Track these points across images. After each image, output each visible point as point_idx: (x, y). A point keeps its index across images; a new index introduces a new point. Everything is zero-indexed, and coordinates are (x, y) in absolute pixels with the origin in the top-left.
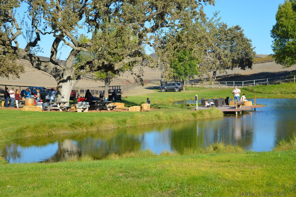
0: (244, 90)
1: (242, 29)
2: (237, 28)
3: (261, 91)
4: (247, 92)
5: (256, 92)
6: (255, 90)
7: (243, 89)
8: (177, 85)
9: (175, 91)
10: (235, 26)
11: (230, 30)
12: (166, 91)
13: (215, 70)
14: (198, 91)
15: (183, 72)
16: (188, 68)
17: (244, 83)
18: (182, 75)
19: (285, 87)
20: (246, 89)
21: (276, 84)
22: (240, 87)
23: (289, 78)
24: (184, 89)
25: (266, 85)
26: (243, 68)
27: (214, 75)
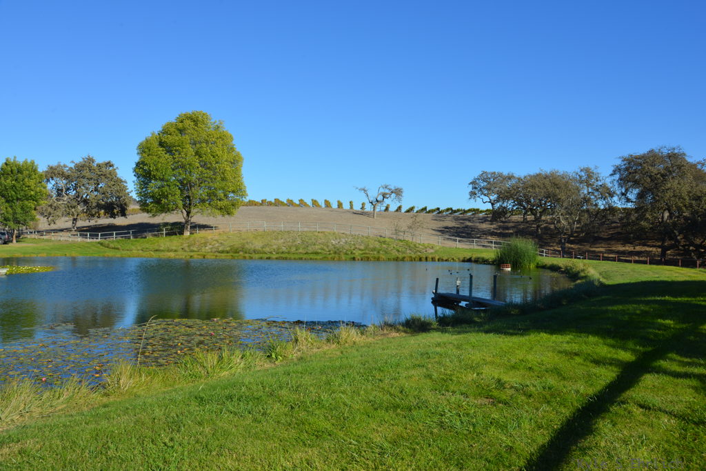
0: (99, 245)
1: (115, 168)
2: (109, 164)
3: (119, 247)
5: (113, 248)
6: (112, 245)
7: (99, 243)
10: (106, 161)
11: (99, 166)
13: (75, 217)
14: (35, 245)
15: (11, 217)
16: (19, 210)
17: (101, 235)
18: (9, 221)
19: (150, 243)
20: (101, 244)
21: (142, 238)
22: (95, 240)
23: (157, 231)
24: (14, 241)
25: (129, 238)
26: (113, 216)
27: (73, 223)
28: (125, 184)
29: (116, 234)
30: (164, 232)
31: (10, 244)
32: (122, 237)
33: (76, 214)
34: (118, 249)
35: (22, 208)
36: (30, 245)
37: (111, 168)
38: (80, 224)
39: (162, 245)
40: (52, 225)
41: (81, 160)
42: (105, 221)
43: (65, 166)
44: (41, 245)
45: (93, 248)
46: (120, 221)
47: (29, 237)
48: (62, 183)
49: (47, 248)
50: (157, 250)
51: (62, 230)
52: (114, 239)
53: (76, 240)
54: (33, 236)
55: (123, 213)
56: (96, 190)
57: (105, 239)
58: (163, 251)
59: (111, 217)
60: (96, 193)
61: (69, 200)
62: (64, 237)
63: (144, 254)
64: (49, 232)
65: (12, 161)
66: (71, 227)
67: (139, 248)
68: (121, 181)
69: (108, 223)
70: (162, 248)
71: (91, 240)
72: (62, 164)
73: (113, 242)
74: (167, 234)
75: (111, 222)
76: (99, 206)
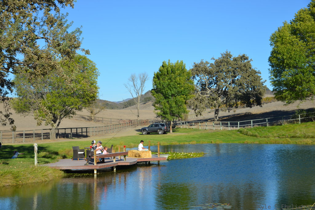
0: (239, 133)
1: (249, 60)
3: (257, 134)
4: (241, 135)
5: (251, 136)
6: (250, 133)
7: (238, 131)
8: (160, 126)
9: (158, 134)
11: (235, 60)
12: (148, 133)
13: (217, 108)
14: (186, 134)
15: (168, 111)
16: (174, 105)
17: (240, 124)
18: (167, 114)
19: (286, 129)
20: (241, 132)
21: (277, 125)
22: (235, 128)
23: (293, 118)
24: (171, 131)
25: (266, 126)
26: (249, 105)
27: (216, 113)
28: (259, 75)
29: (254, 122)
30: (300, 119)
31: (168, 134)
32: (259, 125)
33: (217, 106)
34: (256, 136)
35: (176, 103)
36: (183, 134)
37: (246, 61)
38: (221, 114)
39: (298, 131)
40: (199, 116)
42: (242, 110)
43: (207, 63)
44: (192, 134)
45: (233, 135)
46: (255, 110)
47: (181, 127)
48: (205, 78)
49: (196, 136)
50: (293, 137)
51: (206, 120)
52: (251, 128)
53: (219, 129)
54: (185, 126)
55: (259, 102)
56: (233, 82)
57: (244, 127)
58: (299, 137)
59: (247, 106)
60: (233, 85)
61: (211, 93)
62: (209, 126)
63: (281, 141)
64: (197, 122)
65: (167, 63)
66: (214, 117)
67: (275, 135)
68: (256, 72)
69: (244, 112)
70: (297, 135)
71: (232, 128)
72: (204, 61)
73: (251, 129)
74: (302, 121)
75: (248, 112)
76: (237, 97)
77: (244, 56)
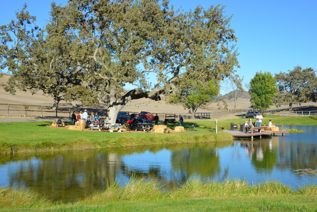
0: (310, 118)
1: (314, 71)
2: (310, 70)
4: (312, 120)
7: (310, 117)
8: (255, 113)
9: (254, 118)
10: (308, 68)
11: (304, 71)
12: (247, 117)
13: (291, 102)
15: (260, 103)
16: (264, 100)
17: (311, 113)
18: (259, 105)
20: (312, 118)
22: (306, 115)
27: (290, 106)
35: (265, 98)
37: (312, 72)
38: (294, 106)
40: (279, 107)
41: (294, 69)
42: (306, 104)
45: (307, 120)
47: (267, 114)
49: (280, 120)
53: (295, 116)
54: (269, 114)
57: (313, 114)
59: (313, 101)
61: (287, 93)
62: (287, 114)
64: (278, 111)
65: (260, 73)
66: (288, 108)
69: (309, 105)
71: (304, 115)
72: (283, 72)
77: (310, 69)
